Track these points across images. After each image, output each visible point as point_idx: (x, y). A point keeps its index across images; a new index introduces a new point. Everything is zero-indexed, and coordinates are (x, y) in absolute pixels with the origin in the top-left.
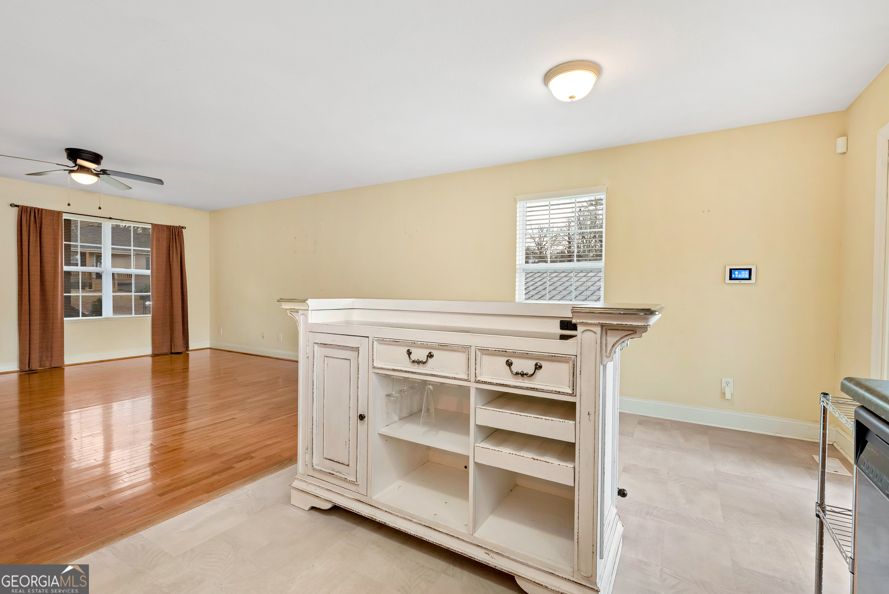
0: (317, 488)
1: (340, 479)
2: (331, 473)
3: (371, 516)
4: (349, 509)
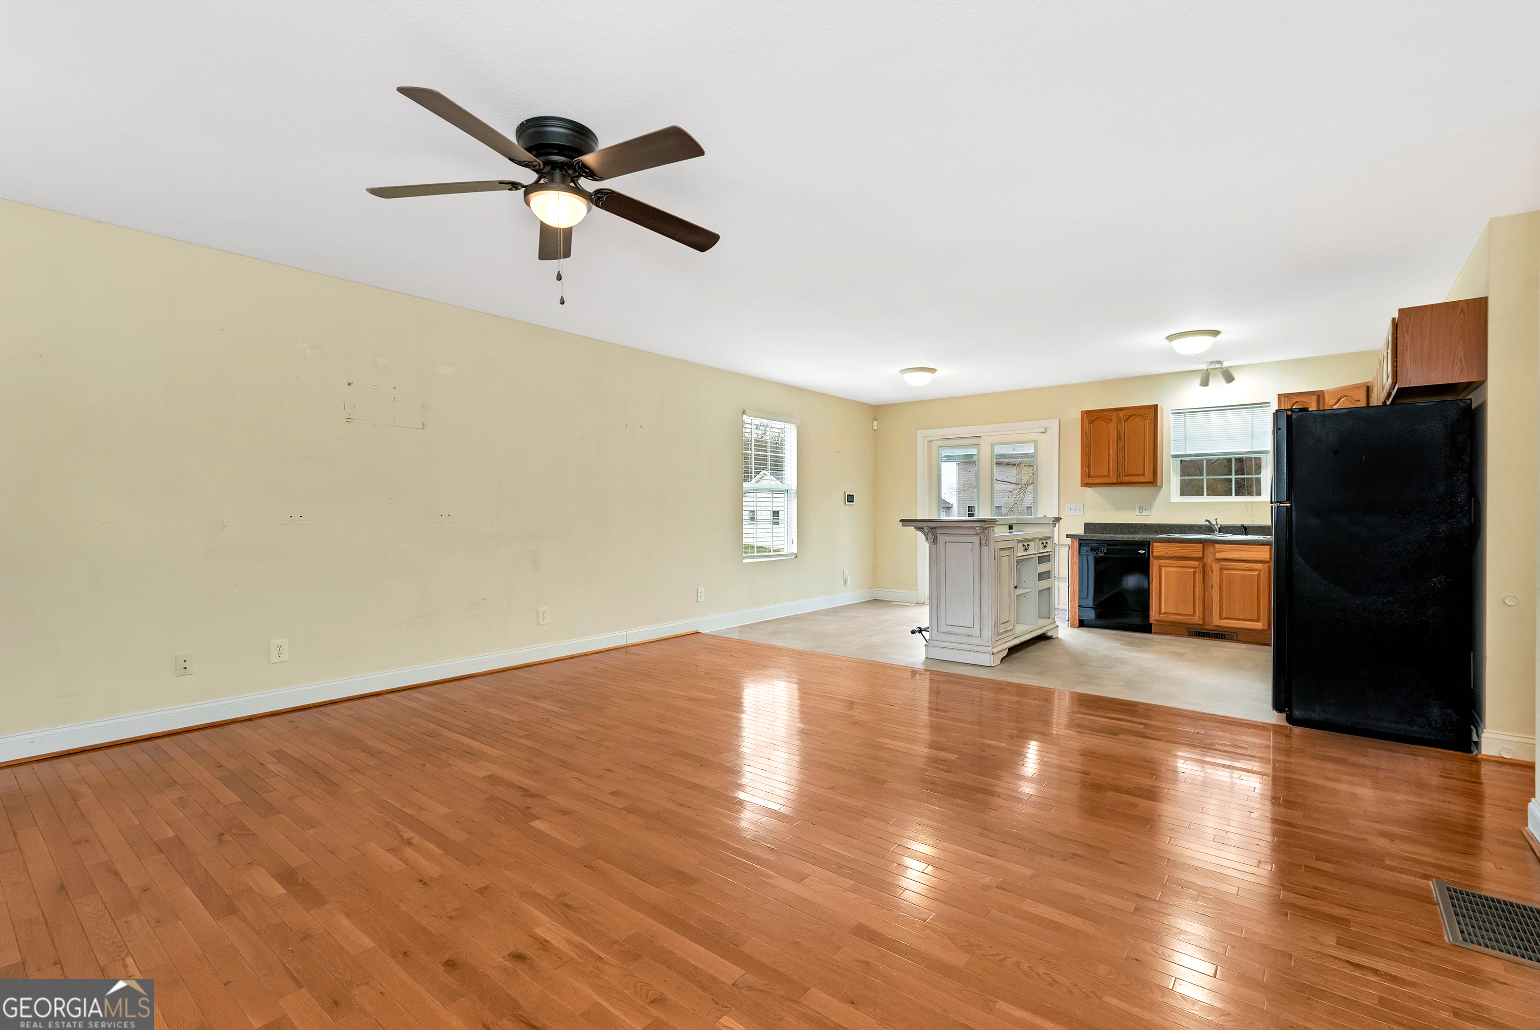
0: (1001, 645)
1: (1009, 631)
2: (1005, 631)
3: (1020, 641)
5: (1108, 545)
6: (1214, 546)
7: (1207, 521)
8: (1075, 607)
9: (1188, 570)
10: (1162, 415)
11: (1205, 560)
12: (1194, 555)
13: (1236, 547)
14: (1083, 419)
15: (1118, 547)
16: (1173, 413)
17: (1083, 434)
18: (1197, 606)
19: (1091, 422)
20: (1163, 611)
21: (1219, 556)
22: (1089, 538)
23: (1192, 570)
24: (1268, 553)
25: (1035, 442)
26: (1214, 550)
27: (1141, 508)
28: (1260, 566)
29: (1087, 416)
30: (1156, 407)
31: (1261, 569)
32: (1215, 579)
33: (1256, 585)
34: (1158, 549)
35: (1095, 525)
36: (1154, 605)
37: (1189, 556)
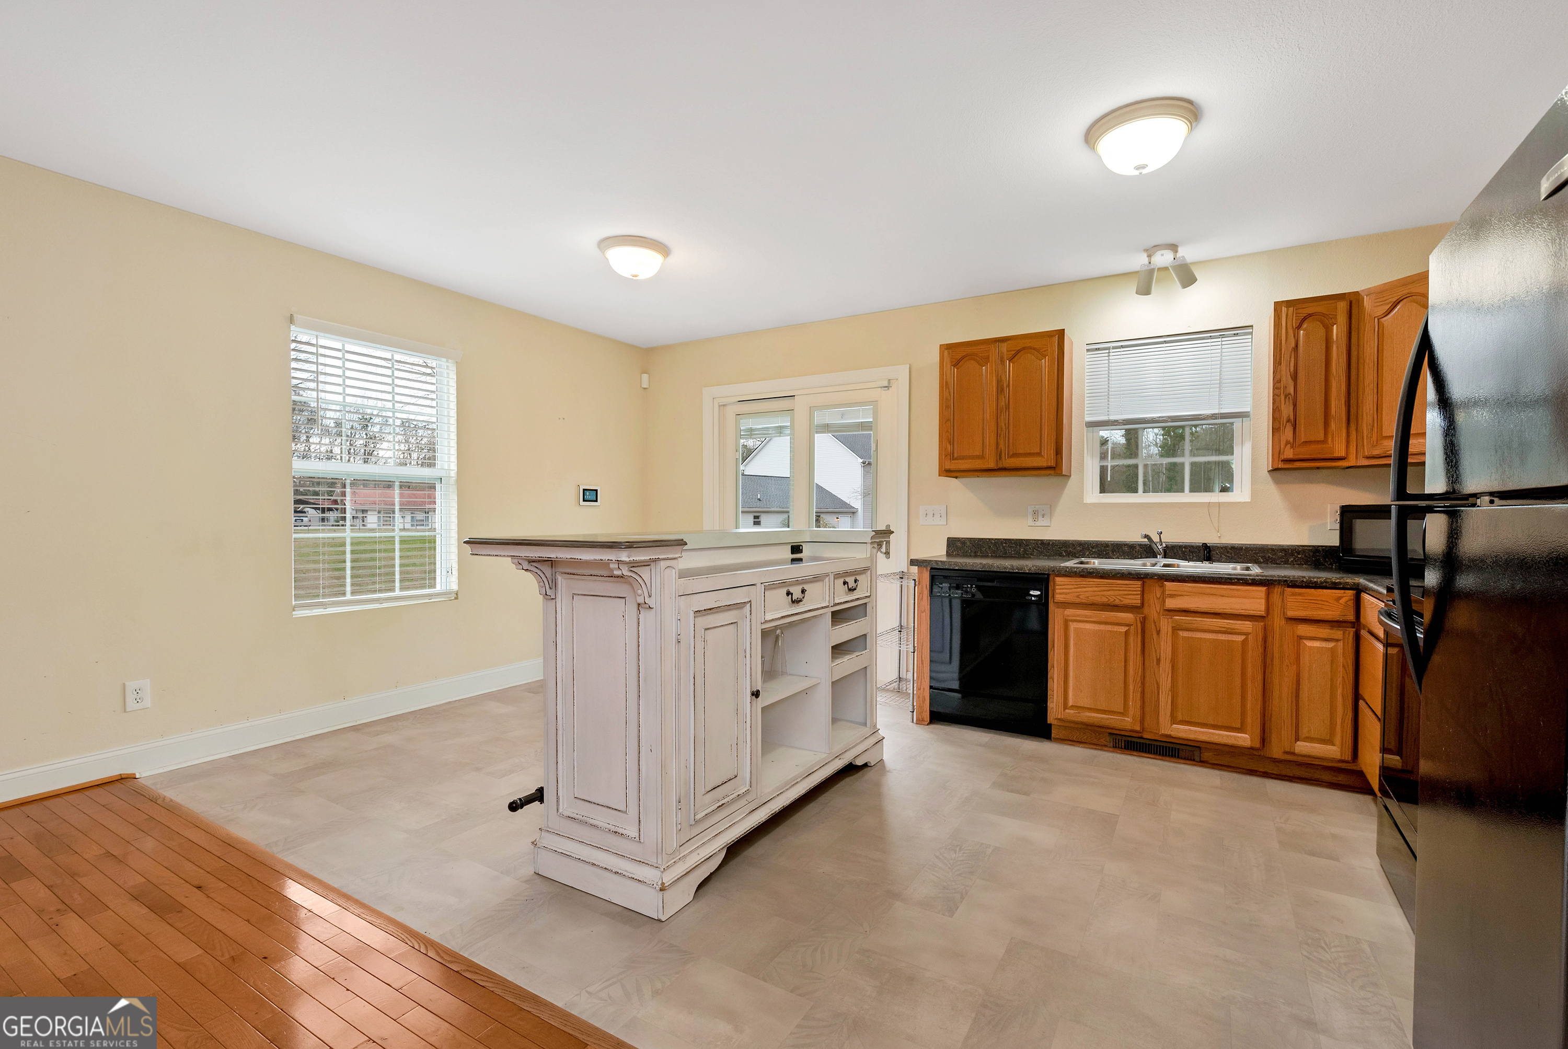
0: (698, 851)
1: (733, 801)
2: (720, 806)
3: (770, 814)
4: (749, 830)
5: (979, 580)
6: (1162, 586)
7: (1146, 536)
8: (924, 689)
9: (1116, 628)
10: (1071, 353)
11: (1146, 610)
12: (1127, 601)
13: (1202, 588)
14: (943, 359)
15: (995, 584)
16: (1088, 350)
17: (943, 384)
18: (1131, 697)
19: (956, 364)
20: (1071, 703)
21: (1171, 603)
22: (946, 567)
23: (1124, 629)
24: (1263, 601)
25: (874, 403)
26: (1163, 592)
27: (1035, 513)
28: (1247, 626)
29: (949, 354)
30: (1061, 333)
31: (1250, 630)
32: (1164, 647)
33: (1240, 661)
34: (1062, 589)
35: (963, 541)
36: (1055, 691)
37: (1117, 602)
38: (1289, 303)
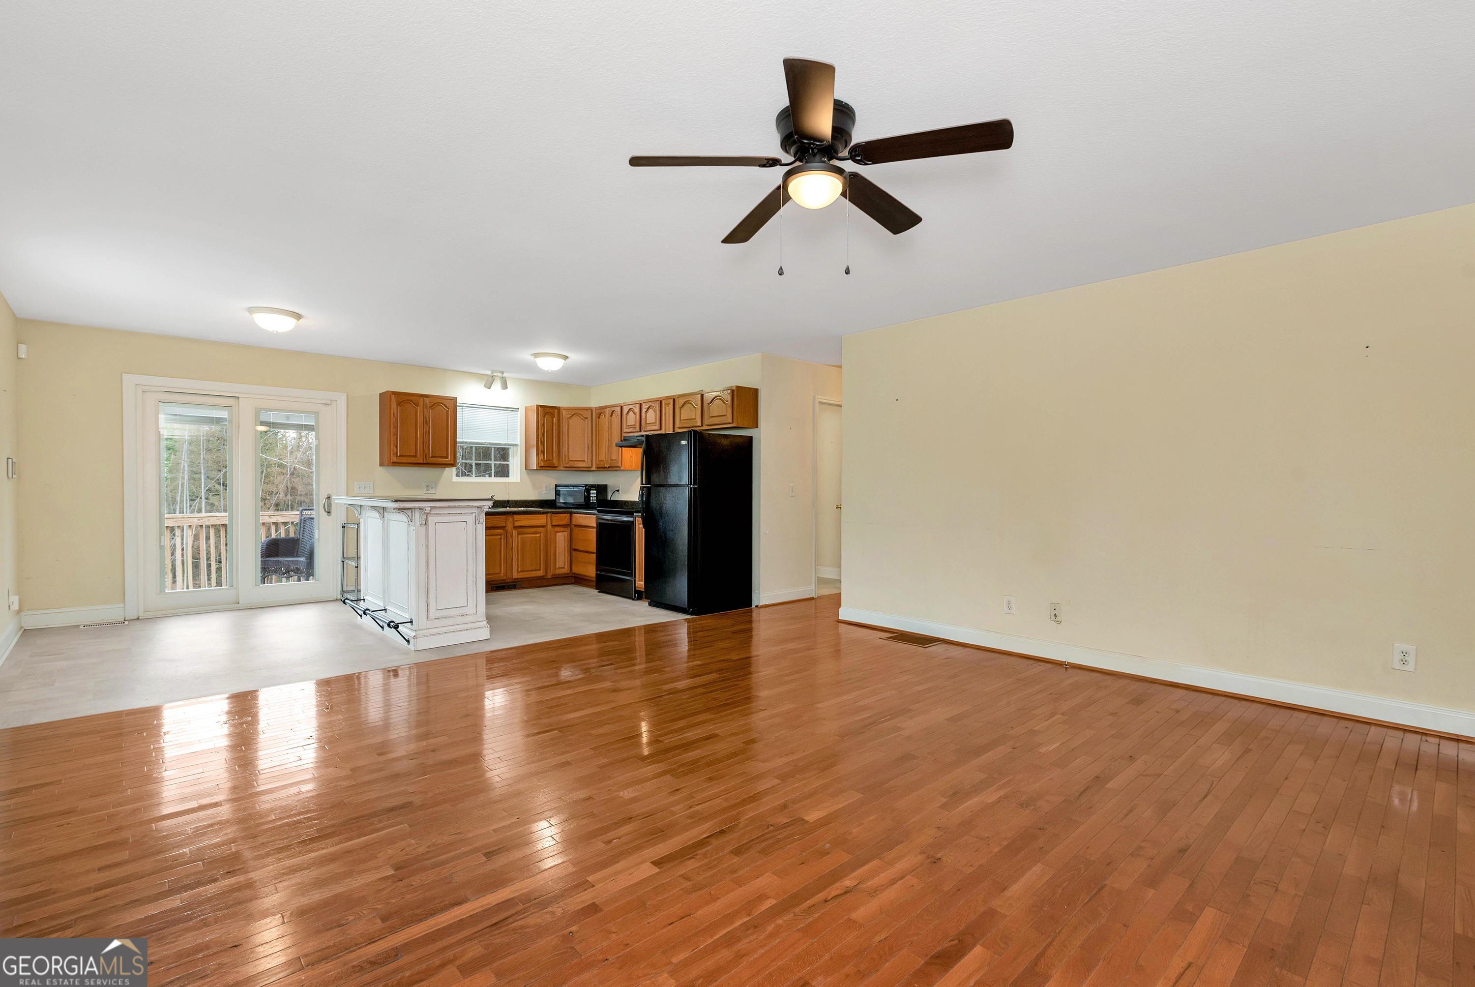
6: (513, 517)
9: (496, 537)
11: (506, 528)
12: (500, 525)
14: (391, 399)
16: (467, 407)
18: (502, 566)
19: (399, 404)
21: (517, 524)
23: (499, 537)
26: (513, 520)
27: (428, 486)
28: (541, 530)
29: (395, 397)
30: (455, 399)
37: (497, 526)
38: (542, 406)
